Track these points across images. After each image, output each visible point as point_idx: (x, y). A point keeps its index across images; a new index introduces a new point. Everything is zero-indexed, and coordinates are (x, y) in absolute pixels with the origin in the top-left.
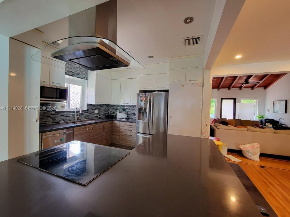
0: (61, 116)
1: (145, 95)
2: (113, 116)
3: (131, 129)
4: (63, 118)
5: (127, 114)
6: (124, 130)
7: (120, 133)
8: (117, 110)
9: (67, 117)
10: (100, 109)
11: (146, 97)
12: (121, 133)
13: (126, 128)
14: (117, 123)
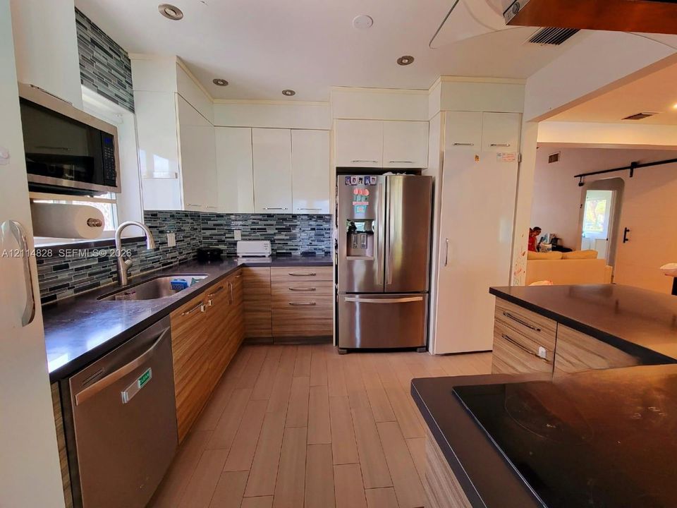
0: (56, 268)
1: (367, 182)
2: (221, 251)
3: (313, 285)
4: (63, 276)
5: (273, 242)
6: (286, 291)
7: (272, 303)
8: (231, 231)
9: (82, 272)
10: (180, 230)
11: (372, 188)
12: (275, 301)
13: (292, 285)
14: (262, 272)
